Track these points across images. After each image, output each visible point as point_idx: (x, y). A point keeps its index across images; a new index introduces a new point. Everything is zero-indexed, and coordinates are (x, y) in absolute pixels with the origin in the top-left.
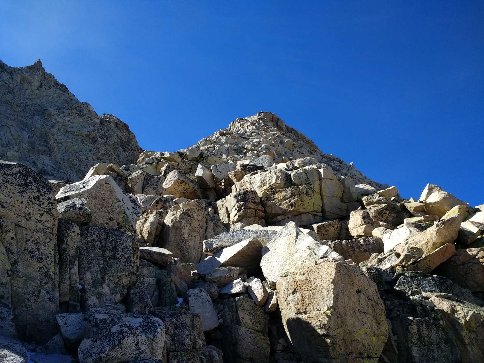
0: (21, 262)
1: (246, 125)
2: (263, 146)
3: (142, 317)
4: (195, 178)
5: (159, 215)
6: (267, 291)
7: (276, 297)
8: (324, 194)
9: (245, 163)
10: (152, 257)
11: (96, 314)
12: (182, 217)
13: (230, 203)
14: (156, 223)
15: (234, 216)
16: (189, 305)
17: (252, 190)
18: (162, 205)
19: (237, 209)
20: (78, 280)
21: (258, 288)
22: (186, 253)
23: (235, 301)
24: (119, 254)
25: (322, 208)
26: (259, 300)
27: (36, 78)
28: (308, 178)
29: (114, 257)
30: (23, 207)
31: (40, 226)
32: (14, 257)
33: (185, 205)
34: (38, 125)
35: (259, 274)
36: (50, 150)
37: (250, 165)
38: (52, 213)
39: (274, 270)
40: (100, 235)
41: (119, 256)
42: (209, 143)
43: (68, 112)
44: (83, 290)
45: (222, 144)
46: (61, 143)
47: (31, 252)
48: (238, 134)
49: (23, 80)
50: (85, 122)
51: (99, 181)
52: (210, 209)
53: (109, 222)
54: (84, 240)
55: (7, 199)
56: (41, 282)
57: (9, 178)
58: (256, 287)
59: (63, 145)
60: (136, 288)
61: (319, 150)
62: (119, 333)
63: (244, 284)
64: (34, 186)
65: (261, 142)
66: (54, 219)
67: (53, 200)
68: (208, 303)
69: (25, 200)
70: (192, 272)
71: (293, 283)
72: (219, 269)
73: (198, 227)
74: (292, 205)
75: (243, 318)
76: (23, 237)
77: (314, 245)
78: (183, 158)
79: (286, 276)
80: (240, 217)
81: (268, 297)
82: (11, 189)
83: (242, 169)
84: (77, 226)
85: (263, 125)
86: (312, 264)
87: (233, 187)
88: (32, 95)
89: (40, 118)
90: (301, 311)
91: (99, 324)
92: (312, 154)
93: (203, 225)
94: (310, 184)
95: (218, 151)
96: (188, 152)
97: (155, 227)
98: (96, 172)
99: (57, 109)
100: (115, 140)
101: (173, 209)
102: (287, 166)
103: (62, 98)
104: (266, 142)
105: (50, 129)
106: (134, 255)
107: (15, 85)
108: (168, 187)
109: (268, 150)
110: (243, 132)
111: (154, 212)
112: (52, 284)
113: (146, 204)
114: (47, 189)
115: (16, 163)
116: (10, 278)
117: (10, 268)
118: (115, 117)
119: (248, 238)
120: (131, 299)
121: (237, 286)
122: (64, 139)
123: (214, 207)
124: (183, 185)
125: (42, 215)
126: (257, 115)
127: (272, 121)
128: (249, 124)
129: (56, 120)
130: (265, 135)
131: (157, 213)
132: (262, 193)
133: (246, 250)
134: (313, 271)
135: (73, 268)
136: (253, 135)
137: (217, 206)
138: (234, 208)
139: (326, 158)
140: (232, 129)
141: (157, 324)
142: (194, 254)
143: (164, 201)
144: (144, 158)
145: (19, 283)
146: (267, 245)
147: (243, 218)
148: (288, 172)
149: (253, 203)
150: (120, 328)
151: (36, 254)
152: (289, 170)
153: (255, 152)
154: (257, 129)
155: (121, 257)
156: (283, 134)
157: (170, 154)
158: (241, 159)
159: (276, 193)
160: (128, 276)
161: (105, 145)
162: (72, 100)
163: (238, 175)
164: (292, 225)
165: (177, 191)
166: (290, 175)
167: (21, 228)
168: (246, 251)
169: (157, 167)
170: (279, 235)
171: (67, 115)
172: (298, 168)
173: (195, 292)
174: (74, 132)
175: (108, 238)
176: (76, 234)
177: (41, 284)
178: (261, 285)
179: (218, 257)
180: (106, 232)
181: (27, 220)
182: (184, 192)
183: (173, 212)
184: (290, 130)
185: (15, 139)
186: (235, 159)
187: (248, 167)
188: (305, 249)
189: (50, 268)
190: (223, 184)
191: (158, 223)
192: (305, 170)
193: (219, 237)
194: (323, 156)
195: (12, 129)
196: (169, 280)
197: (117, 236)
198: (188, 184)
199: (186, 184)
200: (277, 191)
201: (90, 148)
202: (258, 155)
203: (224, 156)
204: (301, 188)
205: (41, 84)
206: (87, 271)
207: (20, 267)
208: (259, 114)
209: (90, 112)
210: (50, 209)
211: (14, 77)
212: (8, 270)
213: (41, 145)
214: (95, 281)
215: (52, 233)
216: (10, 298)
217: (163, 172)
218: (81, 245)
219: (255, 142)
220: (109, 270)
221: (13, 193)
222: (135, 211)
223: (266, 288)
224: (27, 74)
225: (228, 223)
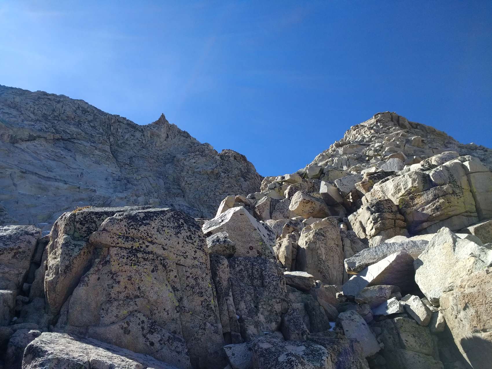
0: (185, 298)
1: (362, 131)
2: (387, 149)
3: (304, 345)
4: (319, 195)
5: (292, 238)
6: (429, 309)
7: (442, 315)
8: (475, 190)
9: (370, 171)
10: (293, 282)
11: (260, 344)
12: (316, 238)
13: (363, 216)
14: (291, 246)
15: (371, 230)
16: (343, 330)
17: (386, 199)
18: (293, 228)
19: (373, 222)
20: (235, 311)
21: (418, 307)
22: (327, 275)
23: (394, 323)
24: (266, 282)
25: (476, 206)
26: (422, 319)
27: (163, 130)
28: (452, 175)
29: (263, 285)
30: (179, 247)
31: (196, 262)
32: (179, 294)
33: (316, 225)
34: (171, 172)
35: (416, 291)
36: (183, 192)
37: (378, 172)
38: (204, 249)
39: (434, 284)
40: (247, 265)
41: (267, 284)
42: (327, 157)
43: (193, 154)
44: (241, 320)
45: (341, 155)
46: (191, 184)
47: (193, 288)
48: (356, 142)
49: (152, 134)
50: (208, 161)
51: (234, 213)
52: (342, 226)
53: (250, 251)
54: (233, 271)
55: (167, 241)
56: (205, 315)
57: (165, 223)
58: (415, 306)
59: (193, 185)
60: (288, 314)
61: (455, 141)
62: (286, 362)
63: (400, 303)
64: (186, 227)
65: (384, 146)
66: (206, 254)
67: (203, 237)
68: (363, 326)
69: (181, 240)
70: (337, 294)
71: (462, 298)
72: (368, 289)
73: (335, 246)
74: (437, 209)
75: (407, 341)
76: (184, 275)
77: (479, 251)
78: (304, 178)
79: (450, 290)
80: (377, 230)
81: (432, 316)
82: (168, 233)
83: (370, 179)
84: (225, 258)
85: (382, 127)
86: (483, 273)
87: (363, 199)
88: (161, 146)
89: (170, 165)
90: (478, 328)
91: (265, 354)
92: (446, 147)
93: (339, 244)
94: (456, 182)
95: (337, 164)
96: (307, 171)
97: (290, 251)
98: (227, 205)
99: (183, 154)
100: (236, 172)
101: (305, 231)
102: (423, 166)
103: (186, 144)
104: (390, 144)
105: (180, 173)
106: (281, 281)
107: (147, 140)
108: (295, 209)
109: (394, 153)
110: (360, 139)
111: (287, 236)
112: (214, 317)
113: (277, 229)
114: (196, 228)
115: (168, 209)
116: (179, 313)
117: (177, 304)
118: (233, 151)
119: (394, 252)
120: (287, 327)
121: (392, 306)
122: (193, 180)
123: (346, 223)
124: (309, 205)
125: (195, 252)
126: (374, 117)
127: (392, 121)
128: (366, 129)
129: (183, 163)
130: (387, 137)
131: (289, 237)
132: (398, 200)
133: (395, 265)
134: (486, 281)
135: (229, 299)
136: (373, 139)
137: (350, 221)
138: (369, 221)
139: (466, 148)
140: (348, 139)
141: (321, 352)
142: (335, 275)
143: (295, 223)
144: (266, 185)
145: (187, 317)
146: (419, 257)
147: (381, 231)
148: (424, 172)
149: (390, 212)
150: (287, 357)
151: (197, 289)
152: (425, 170)
153: (379, 157)
154: (377, 133)
155: (269, 285)
156: (408, 132)
157: (290, 176)
158: (365, 168)
159: (416, 198)
160: (279, 303)
161: (228, 179)
162: (194, 143)
163: (367, 186)
164: (445, 231)
165: (305, 212)
166: (428, 176)
167: (181, 267)
168: (394, 267)
169: (279, 191)
170: (431, 245)
171: (192, 157)
172: (436, 166)
173: (346, 315)
174: (200, 172)
175: (254, 267)
176: (226, 267)
177: (205, 317)
178: (421, 303)
179: (363, 276)
180: (251, 262)
181: (185, 258)
182: (311, 212)
183: (305, 234)
184: (415, 126)
185: (153, 187)
186: (358, 169)
187: (376, 175)
188: (468, 257)
189: (211, 301)
190: (351, 197)
191: (293, 247)
192: (445, 166)
193: (361, 254)
194: (461, 147)
195: (150, 178)
196: (317, 304)
197: (261, 264)
198: (314, 203)
199: (312, 203)
200: (416, 195)
201: (216, 183)
202: (383, 160)
203: (345, 168)
204: (445, 188)
205: (167, 135)
206: (241, 301)
207: (185, 302)
208: (375, 116)
209: (211, 150)
210: (202, 245)
211: (145, 133)
212: (176, 307)
213: (175, 189)
214: (250, 311)
215: (206, 268)
216: (181, 333)
217: (287, 195)
218: (231, 276)
219: (377, 147)
220: (261, 299)
221: (171, 236)
222: (270, 238)
223: (428, 306)
224: (155, 129)
225: (365, 238)
